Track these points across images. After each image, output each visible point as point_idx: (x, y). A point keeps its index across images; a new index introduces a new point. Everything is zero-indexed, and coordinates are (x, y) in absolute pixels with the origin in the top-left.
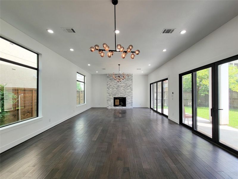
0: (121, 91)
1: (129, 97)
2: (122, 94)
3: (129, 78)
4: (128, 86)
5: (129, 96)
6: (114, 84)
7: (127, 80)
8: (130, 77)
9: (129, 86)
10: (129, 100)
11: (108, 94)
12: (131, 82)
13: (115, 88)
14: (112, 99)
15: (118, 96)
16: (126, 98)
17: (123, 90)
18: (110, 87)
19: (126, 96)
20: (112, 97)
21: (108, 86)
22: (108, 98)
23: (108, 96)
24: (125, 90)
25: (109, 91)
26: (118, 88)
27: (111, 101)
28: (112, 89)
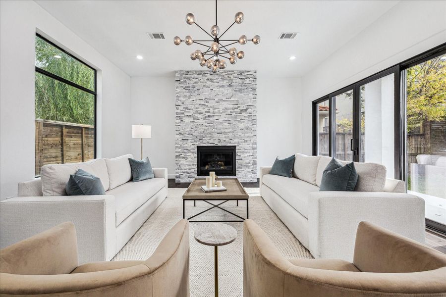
0: (221, 127)
1: (245, 145)
2: (222, 137)
3: (245, 85)
4: (242, 111)
5: (246, 141)
6: (199, 102)
7: (240, 91)
8: (247, 81)
9: (246, 110)
10: (246, 155)
11: (178, 136)
12: (251, 96)
13: (200, 116)
14: (193, 152)
15: (211, 142)
16: (235, 147)
17: (226, 124)
18: (186, 114)
19: (236, 140)
20: (193, 147)
21: (178, 111)
22: (180, 150)
23: (180, 143)
24: (234, 123)
25: (183, 125)
26: (209, 116)
27: (189, 159)
28: (192, 119)
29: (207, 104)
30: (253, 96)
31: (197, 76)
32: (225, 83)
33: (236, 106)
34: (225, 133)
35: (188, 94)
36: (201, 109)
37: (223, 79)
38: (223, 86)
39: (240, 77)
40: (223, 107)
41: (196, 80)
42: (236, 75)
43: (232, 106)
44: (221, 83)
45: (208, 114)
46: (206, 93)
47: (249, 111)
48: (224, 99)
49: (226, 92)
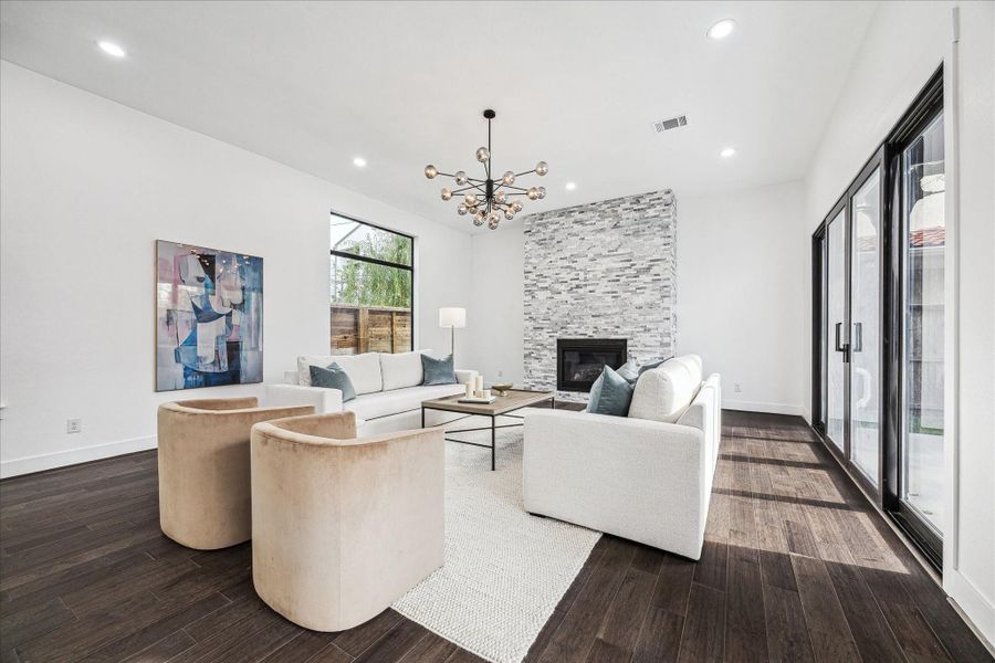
0: (597, 304)
1: (645, 338)
2: (601, 323)
3: (646, 220)
4: (639, 271)
5: (647, 330)
6: (560, 263)
7: (636, 233)
8: (651, 212)
9: (649, 269)
10: (648, 356)
11: (527, 323)
12: (658, 241)
13: (562, 287)
14: (550, 350)
15: (580, 331)
16: (625, 341)
17: (608, 298)
18: (540, 285)
19: (628, 329)
20: (551, 340)
21: (528, 282)
22: (530, 346)
23: (531, 334)
24: (623, 295)
25: (535, 304)
26: (577, 287)
27: (545, 361)
28: (549, 294)
29: (573, 265)
30: (663, 241)
31: (557, 219)
32: (607, 223)
33: (628, 264)
34: (605, 315)
35: (542, 252)
36: (564, 275)
37: (602, 217)
38: (602, 230)
39: (635, 207)
40: (604, 268)
41: (555, 227)
42: (627, 205)
43: (621, 265)
44: (599, 225)
45: (575, 283)
46: (572, 246)
47: (655, 270)
48: (605, 253)
49: (608, 239)
